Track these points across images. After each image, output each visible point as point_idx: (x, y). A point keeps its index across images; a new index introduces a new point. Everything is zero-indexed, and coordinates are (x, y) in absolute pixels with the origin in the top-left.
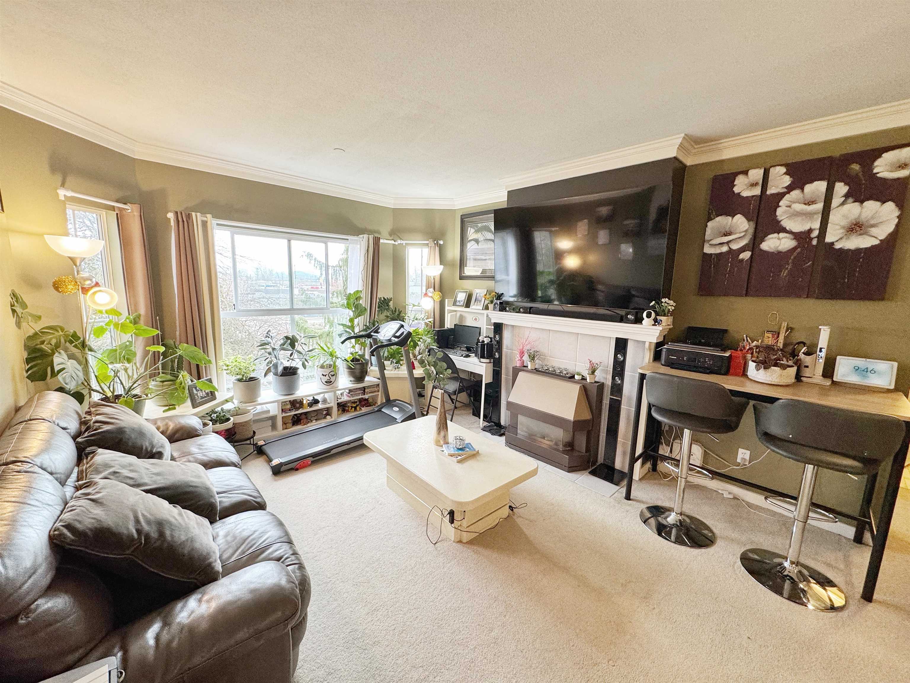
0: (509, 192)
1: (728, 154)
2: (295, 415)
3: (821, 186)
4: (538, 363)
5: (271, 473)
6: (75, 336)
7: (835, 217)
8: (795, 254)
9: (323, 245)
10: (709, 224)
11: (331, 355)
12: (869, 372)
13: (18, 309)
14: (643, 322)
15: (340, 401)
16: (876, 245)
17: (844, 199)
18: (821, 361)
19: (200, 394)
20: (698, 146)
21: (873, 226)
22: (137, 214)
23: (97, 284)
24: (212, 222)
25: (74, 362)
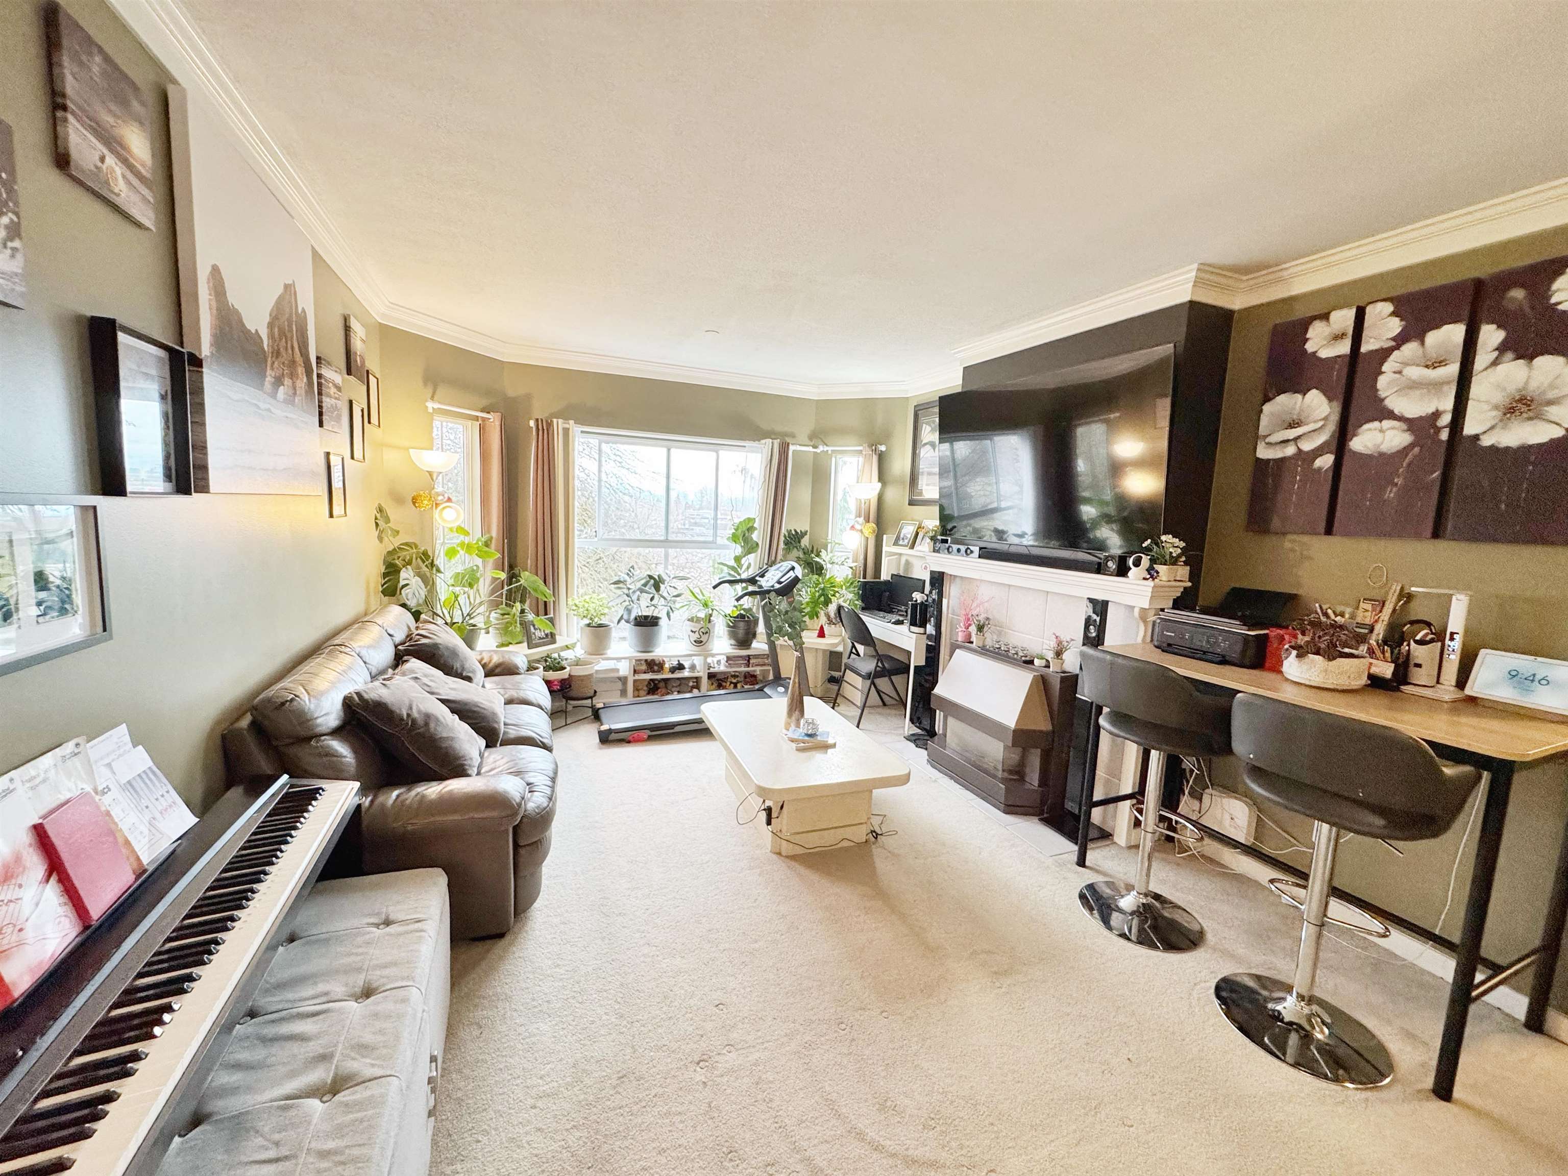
0: (965, 368)
1: (1299, 287)
2: (652, 680)
3: (1455, 333)
4: (990, 639)
5: (598, 740)
6: (425, 554)
7: (1479, 388)
8: (1410, 456)
9: (714, 454)
10: (1267, 408)
11: (706, 605)
12: (1536, 683)
13: (380, 522)
14: (1130, 574)
15: (712, 670)
16: (1559, 439)
17: (1496, 353)
18: (1452, 657)
19: (538, 633)
20: (1247, 277)
21: (1550, 403)
22: (498, 423)
23: (449, 500)
24: (576, 429)
25: (419, 579)
